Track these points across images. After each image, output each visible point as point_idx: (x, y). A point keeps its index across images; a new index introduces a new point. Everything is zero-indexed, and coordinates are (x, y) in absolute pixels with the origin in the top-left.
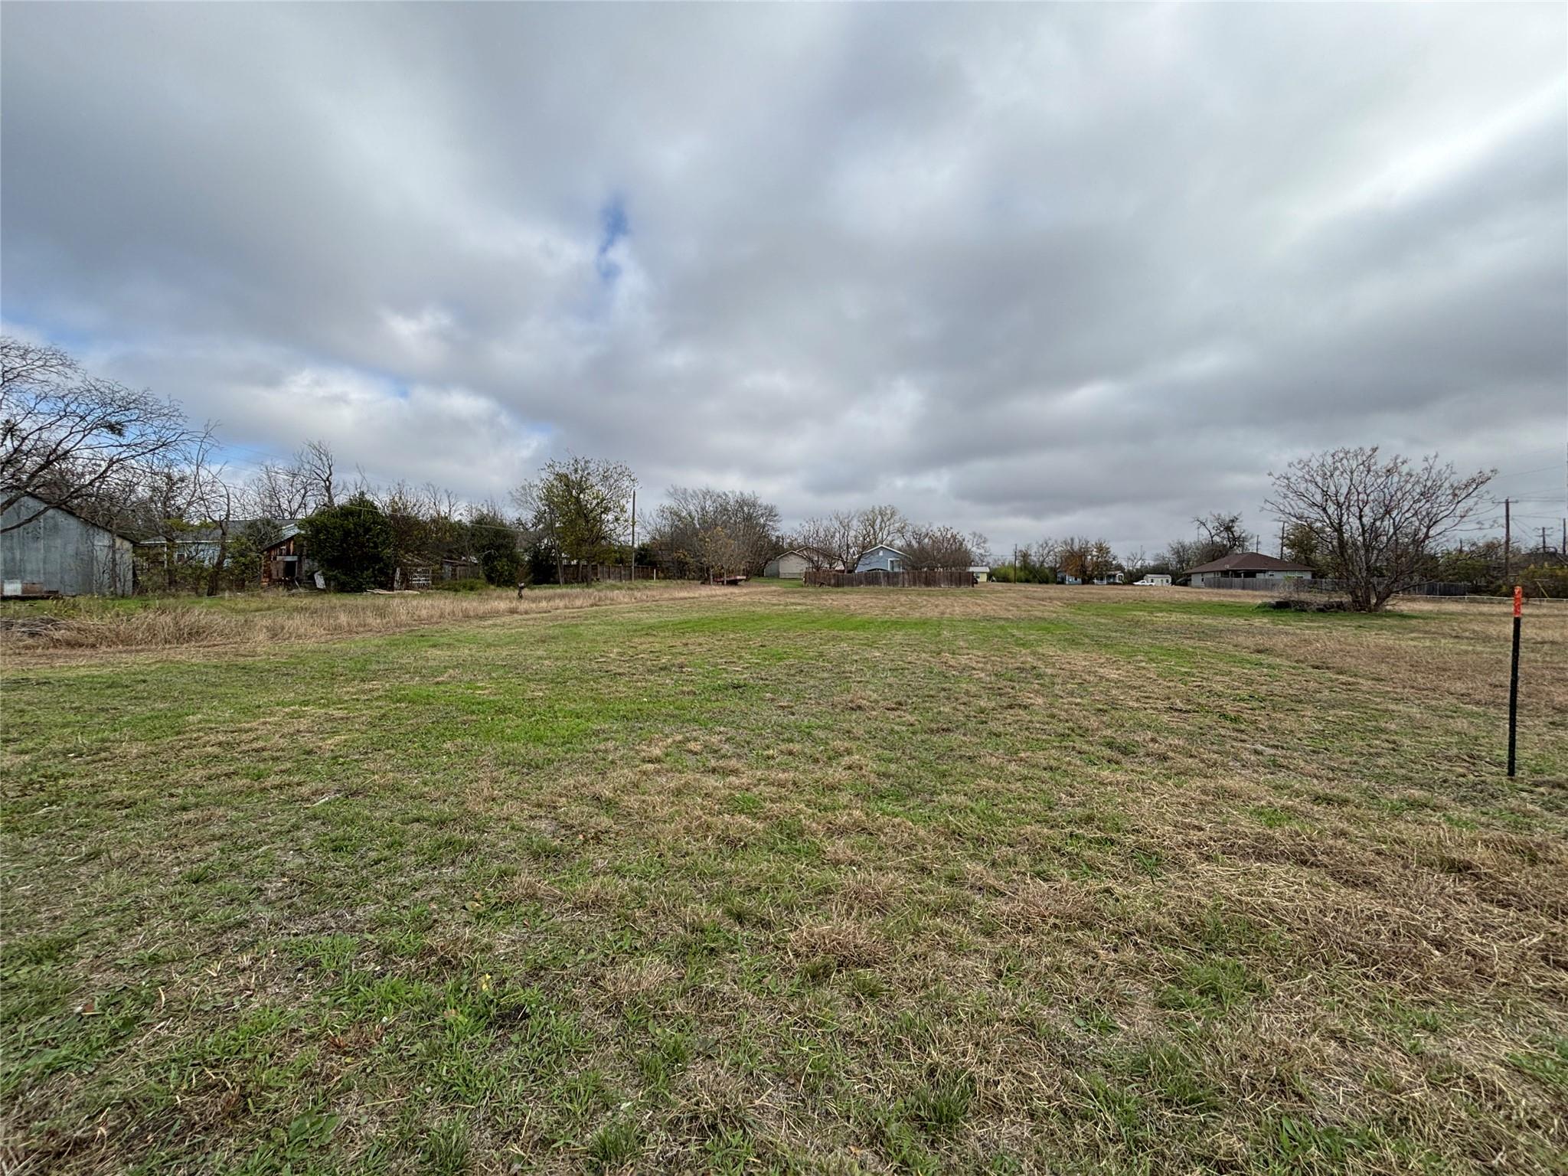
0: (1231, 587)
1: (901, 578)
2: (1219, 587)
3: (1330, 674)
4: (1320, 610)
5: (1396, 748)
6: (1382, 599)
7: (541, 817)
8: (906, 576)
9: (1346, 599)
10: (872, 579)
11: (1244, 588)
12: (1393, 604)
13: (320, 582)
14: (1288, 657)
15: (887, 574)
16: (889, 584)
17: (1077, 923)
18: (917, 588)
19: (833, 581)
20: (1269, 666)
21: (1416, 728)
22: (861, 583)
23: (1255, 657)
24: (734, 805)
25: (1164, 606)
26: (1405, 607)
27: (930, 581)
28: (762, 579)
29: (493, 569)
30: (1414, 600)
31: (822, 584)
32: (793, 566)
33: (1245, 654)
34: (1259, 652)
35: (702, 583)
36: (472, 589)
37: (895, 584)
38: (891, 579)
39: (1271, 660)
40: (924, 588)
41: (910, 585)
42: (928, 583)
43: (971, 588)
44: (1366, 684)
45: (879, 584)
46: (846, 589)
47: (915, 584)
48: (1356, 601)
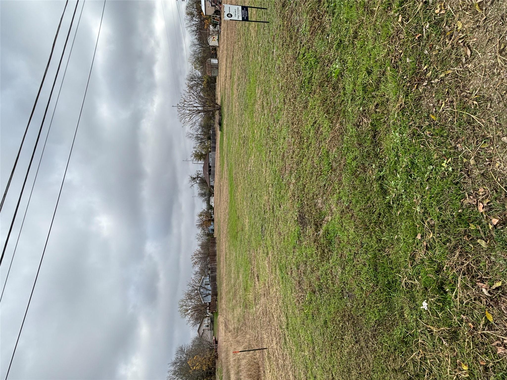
6: (218, 105)
8: (212, 264)
12: (219, 102)
16: (216, 271)
18: (217, 259)
19: (215, 297)
22: (216, 283)
27: (214, 255)
31: (216, 300)
37: (216, 269)
40: (217, 257)
41: (216, 262)
43: (217, 239)
45: (216, 276)
47: (216, 260)
48: (218, 109)
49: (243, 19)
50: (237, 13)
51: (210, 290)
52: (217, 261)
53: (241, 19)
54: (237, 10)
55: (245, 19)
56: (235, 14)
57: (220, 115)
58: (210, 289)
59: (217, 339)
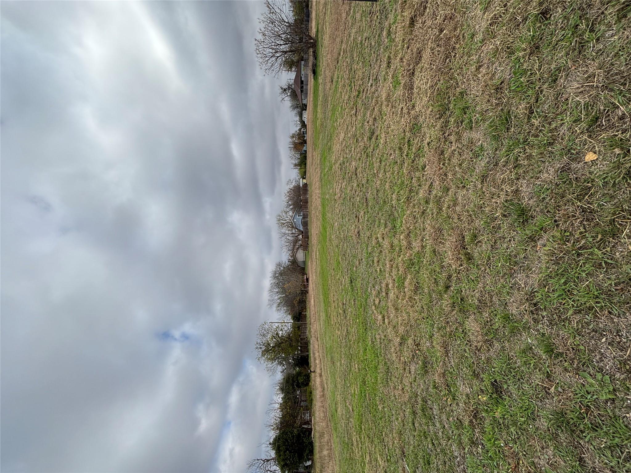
1: (305, 213)
2: (307, 94)
3: (340, 58)
4: (316, 59)
5: (368, 38)
6: (311, 38)
7: (409, 369)
8: (304, 211)
9: (311, 50)
10: (305, 224)
11: (307, 85)
13: (309, 463)
14: (334, 71)
15: (304, 218)
16: (307, 217)
17: (442, 156)
18: (309, 206)
19: (307, 240)
20: (338, 78)
21: (360, 31)
22: (307, 228)
24: (401, 286)
25: (315, 114)
26: (314, 30)
27: (306, 202)
28: (306, 269)
29: (302, 383)
30: (311, 28)
31: (308, 244)
32: (300, 256)
33: (333, 86)
34: (332, 81)
35: (308, 293)
36: (311, 393)
37: (307, 215)
38: (305, 217)
40: (309, 204)
41: (307, 209)
42: (307, 202)
43: (308, 186)
44: (344, 46)
45: (307, 221)
46: (309, 234)
47: (308, 207)
48: (312, 47)
57: (315, 56)
59: (307, 277)
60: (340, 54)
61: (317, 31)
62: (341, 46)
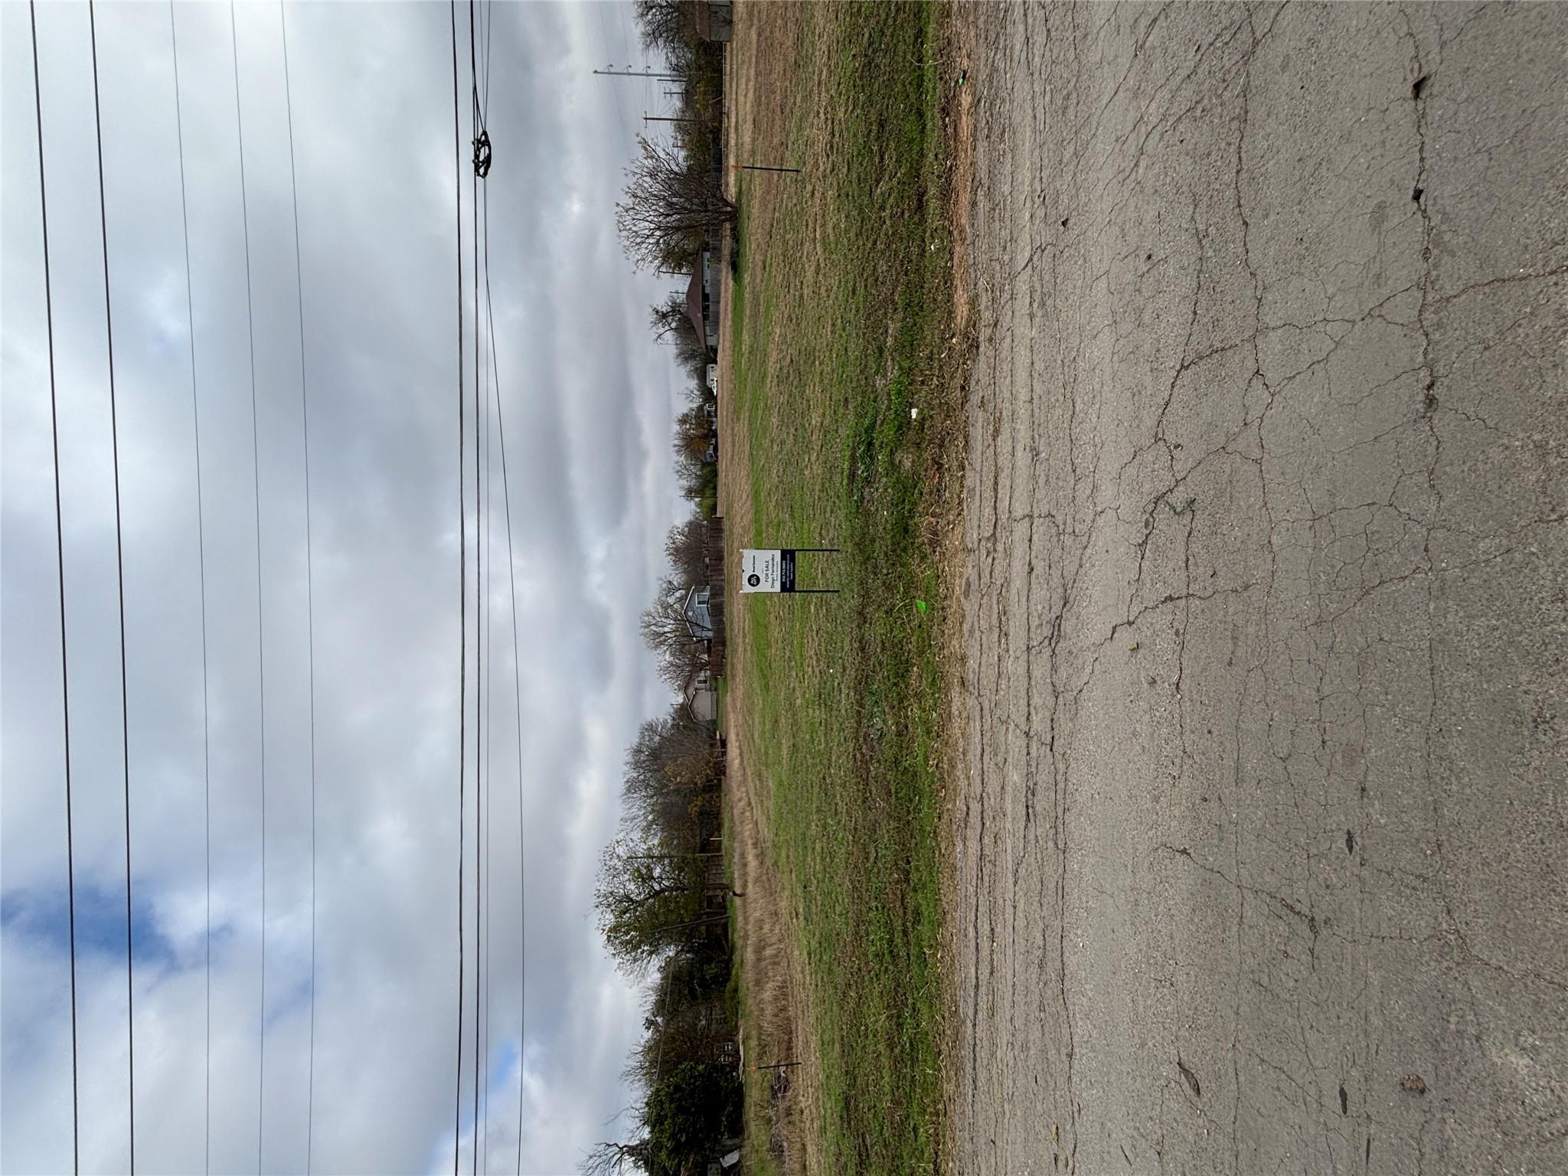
0: (718, 313)
1: (716, 583)
2: (718, 323)
3: (774, 231)
4: (737, 242)
6: (727, 204)
8: (715, 577)
9: (728, 225)
10: (717, 611)
12: (731, 193)
13: (731, 1159)
14: (767, 251)
15: (713, 595)
16: (722, 594)
18: (725, 568)
19: (720, 648)
21: (790, 198)
22: (722, 618)
23: (767, 269)
26: (732, 189)
28: (719, 721)
29: (714, 979)
31: (723, 657)
32: (704, 706)
33: (766, 275)
34: (765, 268)
36: (736, 990)
37: (722, 588)
38: (717, 593)
39: (768, 260)
40: (725, 560)
42: (720, 558)
44: (777, 215)
45: (722, 604)
47: (722, 570)
48: (729, 220)
49: (784, 588)
50: (770, 572)
51: (709, 630)
52: (726, 572)
53: (777, 588)
54: (771, 562)
55: (788, 586)
56: (767, 575)
57: (736, 238)
58: (710, 627)
59: (724, 737)
60: (772, 225)
61: (740, 193)
62: (774, 214)
